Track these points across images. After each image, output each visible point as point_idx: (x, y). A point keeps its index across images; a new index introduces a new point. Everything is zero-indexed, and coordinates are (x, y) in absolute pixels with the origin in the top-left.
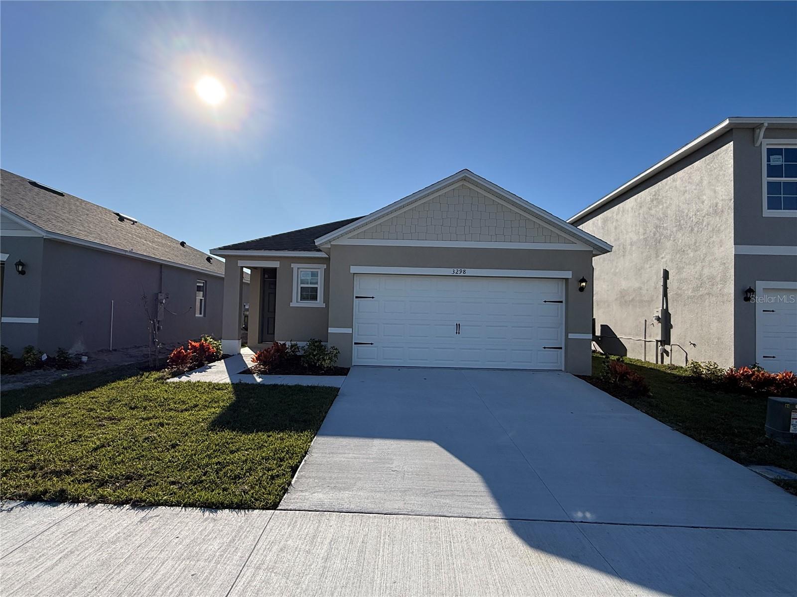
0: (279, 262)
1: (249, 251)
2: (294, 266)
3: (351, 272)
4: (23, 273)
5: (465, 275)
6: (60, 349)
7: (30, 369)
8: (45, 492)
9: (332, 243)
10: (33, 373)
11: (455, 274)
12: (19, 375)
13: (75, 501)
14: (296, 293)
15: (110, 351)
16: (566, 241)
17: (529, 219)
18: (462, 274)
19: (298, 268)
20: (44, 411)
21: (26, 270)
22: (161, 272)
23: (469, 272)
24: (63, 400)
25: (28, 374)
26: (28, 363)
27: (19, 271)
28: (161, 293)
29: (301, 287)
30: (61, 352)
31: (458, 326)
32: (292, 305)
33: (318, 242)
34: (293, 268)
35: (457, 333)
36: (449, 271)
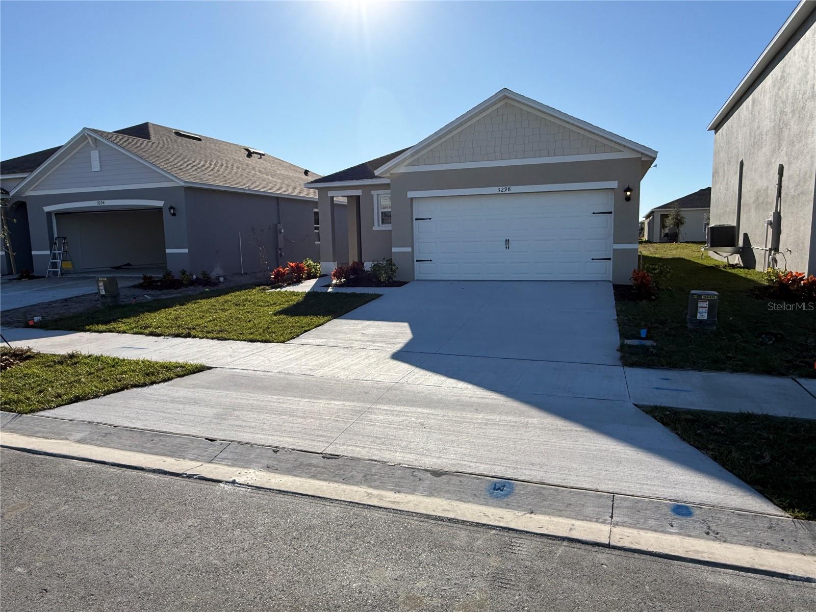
0: (361, 190)
1: (334, 183)
2: (374, 193)
3: (408, 197)
4: (174, 215)
5: (509, 192)
6: (203, 272)
7: (186, 286)
8: (182, 333)
9: (391, 172)
10: (188, 288)
11: (500, 192)
12: (179, 290)
13: (194, 337)
14: (377, 217)
15: (242, 274)
16: (612, 150)
17: (573, 131)
18: (507, 192)
19: (378, 195)
20: (189, 305)
21: (176, 213)
22: (278, 205)
23: (514, 189)
24: (201, 301)
25: (185, 289)
26: (185, 282)
27: (171, 214)
28: (279, 223)
29: (382, 212)
30: (204, 274)
31: (507, 241)
32: (374, 229)
33: (377, 173)
34: (373, 195)
35: (506, 248)
36: (495, 190)
